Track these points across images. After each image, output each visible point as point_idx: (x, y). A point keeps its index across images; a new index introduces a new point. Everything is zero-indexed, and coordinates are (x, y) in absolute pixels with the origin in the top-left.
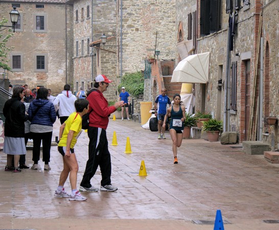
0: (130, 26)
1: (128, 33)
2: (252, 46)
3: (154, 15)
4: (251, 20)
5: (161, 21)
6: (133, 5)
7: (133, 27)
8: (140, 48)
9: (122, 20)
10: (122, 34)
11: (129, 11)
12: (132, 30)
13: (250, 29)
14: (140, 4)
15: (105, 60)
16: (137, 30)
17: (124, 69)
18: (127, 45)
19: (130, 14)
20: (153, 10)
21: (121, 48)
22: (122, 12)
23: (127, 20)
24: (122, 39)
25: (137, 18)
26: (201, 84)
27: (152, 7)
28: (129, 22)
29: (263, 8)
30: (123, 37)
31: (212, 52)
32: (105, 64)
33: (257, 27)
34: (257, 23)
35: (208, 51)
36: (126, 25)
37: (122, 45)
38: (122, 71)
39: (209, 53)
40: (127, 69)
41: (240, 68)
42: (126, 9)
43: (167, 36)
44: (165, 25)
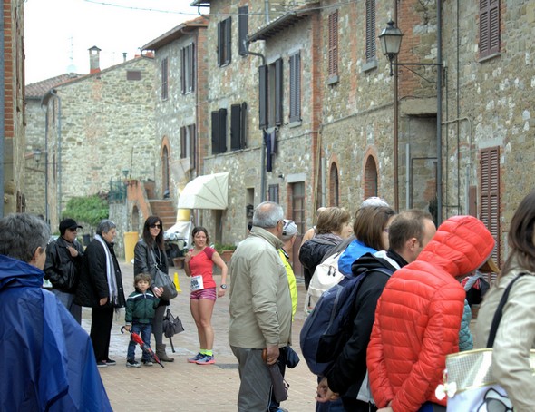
0: (70, 139)
1: (67, 148)
2: (307, 168)
3: (101, 125)
4: (303, 138)
5: (109, 133)
6: (74, 114)
7: (75, 140)
8: (83, 166)
9: (60, 132)
10: (60, 149)
11: (69, 120)
12: (74, 144)
13: (304, 148)
14: (82, 112)
15: (29, 181)
16: (80, 144)
17: (63, 192)
18: (67, 163)
19: (70, 125)
20: (99, 120)
21: (58, 166)
22: (60, 123)
23: (67, 132)
24: (60, 155)
25: (79, 130)
26: (213, 210)
27: (98, 116)
28: (70, 135)
29: (323, 126)
30: (62, 152)
31: (232, 173)
32: (30, 186)
33: (315, 147)
34: (316, 142)
35: (225, 171)
36: (65, 138)
37: (60, 162)
38: (61, 195)
39: (227, 174)
40: (67, 191)
41: (286, 193)
42: (64, 118)
43: (117, 151)
44: (114, 138)
